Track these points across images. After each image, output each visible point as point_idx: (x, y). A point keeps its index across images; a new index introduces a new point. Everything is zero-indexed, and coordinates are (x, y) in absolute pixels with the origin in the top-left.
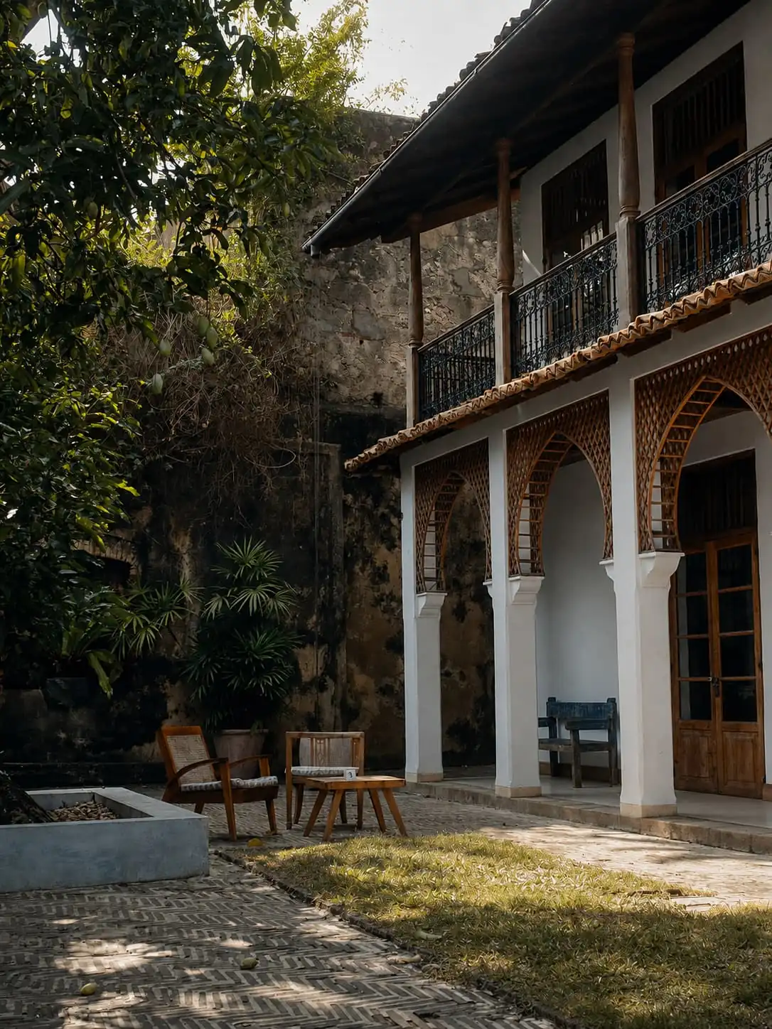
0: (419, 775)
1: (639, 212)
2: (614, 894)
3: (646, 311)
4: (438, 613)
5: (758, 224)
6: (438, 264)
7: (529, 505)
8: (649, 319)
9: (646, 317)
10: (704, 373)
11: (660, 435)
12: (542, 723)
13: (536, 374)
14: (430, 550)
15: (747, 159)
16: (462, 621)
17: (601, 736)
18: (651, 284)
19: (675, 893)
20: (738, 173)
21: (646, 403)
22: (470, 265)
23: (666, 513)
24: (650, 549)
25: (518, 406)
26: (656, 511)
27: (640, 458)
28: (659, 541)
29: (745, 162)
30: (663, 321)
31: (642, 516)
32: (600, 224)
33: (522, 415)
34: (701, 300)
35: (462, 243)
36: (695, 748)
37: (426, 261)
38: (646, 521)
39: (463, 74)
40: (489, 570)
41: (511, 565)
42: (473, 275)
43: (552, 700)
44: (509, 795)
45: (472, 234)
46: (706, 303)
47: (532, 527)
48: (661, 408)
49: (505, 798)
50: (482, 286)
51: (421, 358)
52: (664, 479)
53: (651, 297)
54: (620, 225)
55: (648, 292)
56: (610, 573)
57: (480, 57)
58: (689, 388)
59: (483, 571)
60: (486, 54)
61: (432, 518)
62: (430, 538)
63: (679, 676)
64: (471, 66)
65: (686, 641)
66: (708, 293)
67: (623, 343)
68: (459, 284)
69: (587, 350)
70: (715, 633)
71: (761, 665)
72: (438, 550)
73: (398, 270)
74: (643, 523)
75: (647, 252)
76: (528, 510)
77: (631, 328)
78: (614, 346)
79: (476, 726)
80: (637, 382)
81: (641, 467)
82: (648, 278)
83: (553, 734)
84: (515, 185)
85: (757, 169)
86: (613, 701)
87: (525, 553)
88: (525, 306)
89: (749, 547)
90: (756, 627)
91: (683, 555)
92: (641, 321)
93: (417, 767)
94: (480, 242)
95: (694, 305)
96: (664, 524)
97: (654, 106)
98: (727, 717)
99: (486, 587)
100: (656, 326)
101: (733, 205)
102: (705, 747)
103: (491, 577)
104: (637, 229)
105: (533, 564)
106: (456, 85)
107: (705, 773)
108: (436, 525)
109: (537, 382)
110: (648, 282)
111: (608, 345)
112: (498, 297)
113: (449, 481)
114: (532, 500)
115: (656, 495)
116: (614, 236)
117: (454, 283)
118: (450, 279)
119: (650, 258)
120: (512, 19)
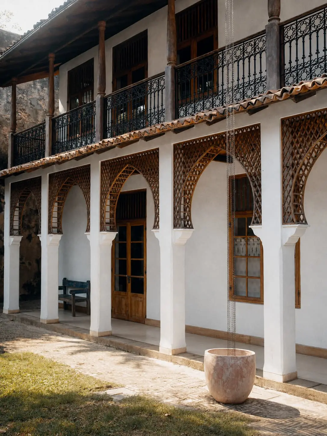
0: (9, 311)
1: (105, 94)
2: (84, 389)
3: (106, 138)
4: (19, 244)
5: (151, 107)
6: (24, 95)
7: (57, 205)
8: (107, 141)
9: (106, 140)
10: (128, 163)
11: (110, 185)
12: (60, 288)
13: (61, 156)
14: (16, 218)
15: (148, 81)
16: (30, 242)
17: (84, 295)
18: (109, 123)
19: (109, 387)
20: (144, 85)
21: (105, 172)
22: (38, 97)
23: (111, 216)
24: (105, 230)
25: (54, 165)
26: (108, 215)
27: (102, 193)
28: (108, 227)
29: (147, 82)
30: (112, 143)
31: (102, 217)
32: (91, 91)
33: (56, 169)
34: (128, 137)
35: (35, 88)
36: (120, 302)
37: (20, 94)
38: (103, 219)
39: (35, 27)
40: (40, 230)
41: (49, 229)
42: (39, 101)
43: (65, 279)
44: (46, 323)
45: (39, 84)
46: (129, 139)
47: (58, 214)
48: (111, 174)
49: (44, 324)
50: (43, 106)
51: (15, 138)
52: (111, 202)
53: (109, 129)
54: (97, 98)
55: (108, 126)
56: (88, 237)
57: (42, 21)
58: (122, 168)
59: (38, 231)
60: (45, 20)
61: (18, 205)
62: (17, 213)
63: (115, 273)
64: (39, 24)
65: (118, 260)
66: (130, 135)
67: (97, 149)
68: (33, 104)
69: (82, 149)
70: (129, 259)
71: (146, 272)
72: (19, 218)
73: (8, 96)
74: (102, 219)
75: (108, 111)
76: (57, 207)
77: (100, 144)
78: (93, 150)
79: (35, 284)
80: (102, 163)
81: (102, 197)
82: (108, 121)
83: (65, 292)
84: (56, 69)
85: (151, 86)
86: (89, 282)
87: (55, 225)
88: (58, 124)
89: (143, 226)
90: (144, 257)
91: (118, 233)
92: (103, 142)
93: (8, 307)
94: (42, 88)
95: (125, 139)
96: (110, 220)
97: (113, 48)
98: (133, 291)
99: (38, 237)
100: (110, 145)
101: (141, 98)
102: (124, 303)
103: (41, 233)
104: (104, 101)
105: (58, 229)
106: (32, 30)
107: (124, 312)
108: (19, 208)
109: (61, 159)
110: (108, 123)
111: (90, 149)
112: (47, 119)
113: (24, 191)
114: (58, 203)
115: (108, 208)
116: (95, 102)
117: (31, 104)
118: (29, 102)
119: (109, 113)
120: (56, 8)
